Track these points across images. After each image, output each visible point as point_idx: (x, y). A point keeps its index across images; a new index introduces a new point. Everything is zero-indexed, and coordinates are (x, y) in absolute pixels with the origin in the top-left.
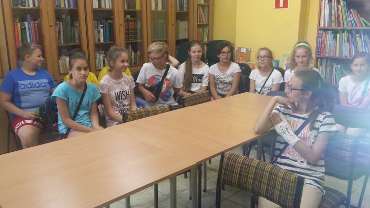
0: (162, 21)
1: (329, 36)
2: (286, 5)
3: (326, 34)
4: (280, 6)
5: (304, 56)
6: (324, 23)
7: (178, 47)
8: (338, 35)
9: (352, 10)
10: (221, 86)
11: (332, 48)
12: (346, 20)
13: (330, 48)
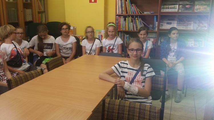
0: (14, 9)
1: (122, 19)
2: (95, 1)
3: (120, 18)
4: (92, 1)
5: (112, 32)
6: (119, 12)
7: (27, 27)
8: (127, 18)
9: (133, 5)
10: (64, 51)
11: (124, 26)
12: (131, 10)
13: (123, 26)
